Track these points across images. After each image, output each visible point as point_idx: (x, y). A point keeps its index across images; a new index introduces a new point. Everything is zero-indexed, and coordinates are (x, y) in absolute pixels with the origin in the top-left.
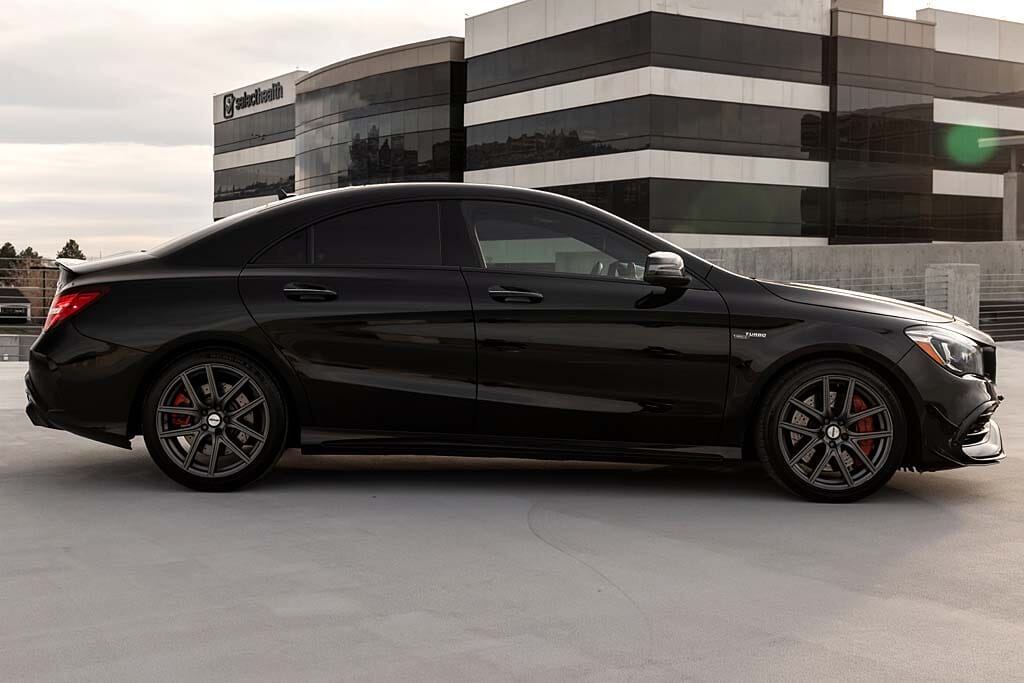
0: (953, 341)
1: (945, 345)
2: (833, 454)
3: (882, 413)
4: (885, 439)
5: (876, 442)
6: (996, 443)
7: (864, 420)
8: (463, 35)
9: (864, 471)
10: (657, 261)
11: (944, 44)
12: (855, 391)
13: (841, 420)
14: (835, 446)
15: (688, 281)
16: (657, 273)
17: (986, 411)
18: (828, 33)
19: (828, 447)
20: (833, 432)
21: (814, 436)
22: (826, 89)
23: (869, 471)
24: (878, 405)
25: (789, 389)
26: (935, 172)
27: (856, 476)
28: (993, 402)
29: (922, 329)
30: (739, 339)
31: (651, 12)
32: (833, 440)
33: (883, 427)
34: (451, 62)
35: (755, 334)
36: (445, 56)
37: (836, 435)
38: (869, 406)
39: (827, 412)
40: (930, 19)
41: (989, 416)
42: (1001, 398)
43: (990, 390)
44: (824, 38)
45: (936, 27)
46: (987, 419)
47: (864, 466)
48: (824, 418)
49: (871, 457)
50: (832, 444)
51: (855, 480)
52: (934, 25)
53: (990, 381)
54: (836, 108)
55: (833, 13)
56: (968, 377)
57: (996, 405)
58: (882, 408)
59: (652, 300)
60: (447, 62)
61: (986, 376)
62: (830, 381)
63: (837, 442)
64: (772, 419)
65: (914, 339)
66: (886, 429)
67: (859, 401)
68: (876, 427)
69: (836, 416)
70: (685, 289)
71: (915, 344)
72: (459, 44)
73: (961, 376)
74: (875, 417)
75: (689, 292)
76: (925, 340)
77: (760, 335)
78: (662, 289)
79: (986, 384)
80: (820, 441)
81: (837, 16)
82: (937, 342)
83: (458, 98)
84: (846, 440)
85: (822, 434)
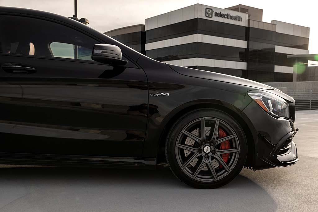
0: (274, 99)
1: (269, 101)
2: (207, 162)
3: (234, 138)
4: (236, 153)
5: (231, 154)
6: (294, 154)
7: (224, 142)
8: (145, 24)
9: (224, 171)
10: (101, 48)
11: (278, 30)
12: (219, 126)
13: (212, 142)
14: (208, 157)
15: (125, 63)
16: (101, 55)
17: (290, 137)
18: (247, 26)
19: (204, 158)
20: (207, 149)
21: (196, 152)
22: (246, 42)
23: (226, 171)
24: (232, 134)
25: (182, 125)
26: (275, 66)
27: (219, 174)
28: (294, 132)
29: (257, 92)
30: (153, 96)
31: (198, 18)
32: (207, 154)
33: (234, 146)
34: (141, 32)
35: (163, 94)
36: (139, 30)
37: (209, 150)
38: (228, 135)
39: (204, 138)
40: (275, 23)
41: (291, 139)
42: (297, 130)
43: (292, 126)
44: (246, 27)
45: (277, 26)
46: (290, 141)
47: (223, 168)
48: (202, 142)
49: (228, 163)
50: (206, 156)
51: (218, 176)
52: (276, 25)
53: (292, 121)
54: (249, 47)
55: (249, 20)
56: (281, 119)
57: (295, 133)
58: (234, 136)
59: (107, 74)
60: (140, 32)
61: (290, 118)
62: (205, 120)
63: (209, 155)
64: (172, 142)
65: (253, 98)
66: (236, 148)
67: (222, 132)
68: (231, 147)
69: (209, 140)
70: (125, 68)
71: (253, 100)
72: (144, 26)
73: (278, 118)
74: (230, 141)
75: (128, 70)
76: (258, 98)
77: (165, 94)
78: (111, 68)
79: (290, 122)
80: (200, 155)
81: (250, 21)
82: (265, 99)
83: (143, 43)
84: (214, 153)
85: (201, 151)
